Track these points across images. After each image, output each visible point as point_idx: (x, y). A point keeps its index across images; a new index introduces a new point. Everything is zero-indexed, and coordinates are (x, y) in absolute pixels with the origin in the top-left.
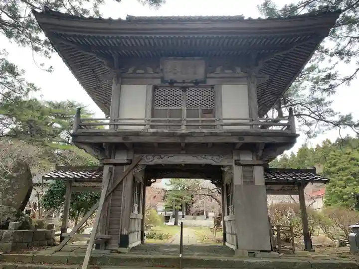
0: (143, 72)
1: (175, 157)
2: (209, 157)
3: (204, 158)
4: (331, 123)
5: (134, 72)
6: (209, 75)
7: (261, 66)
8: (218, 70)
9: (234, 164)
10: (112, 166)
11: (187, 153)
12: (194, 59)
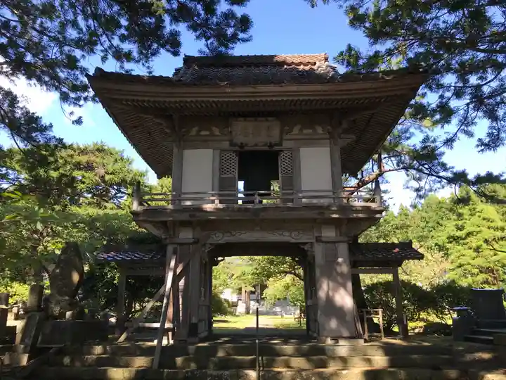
0: (207, 133)
1: (248, 234)
2: (287, 234)
3: (280, 235)
4: (444, 178)
5: (198, 134)
6: (285, 137)
7: (345, 125)
8: (296, 130)
9: (314, 241)
10: (176, 246)
11: (262, 229)
12: (267, 120)
